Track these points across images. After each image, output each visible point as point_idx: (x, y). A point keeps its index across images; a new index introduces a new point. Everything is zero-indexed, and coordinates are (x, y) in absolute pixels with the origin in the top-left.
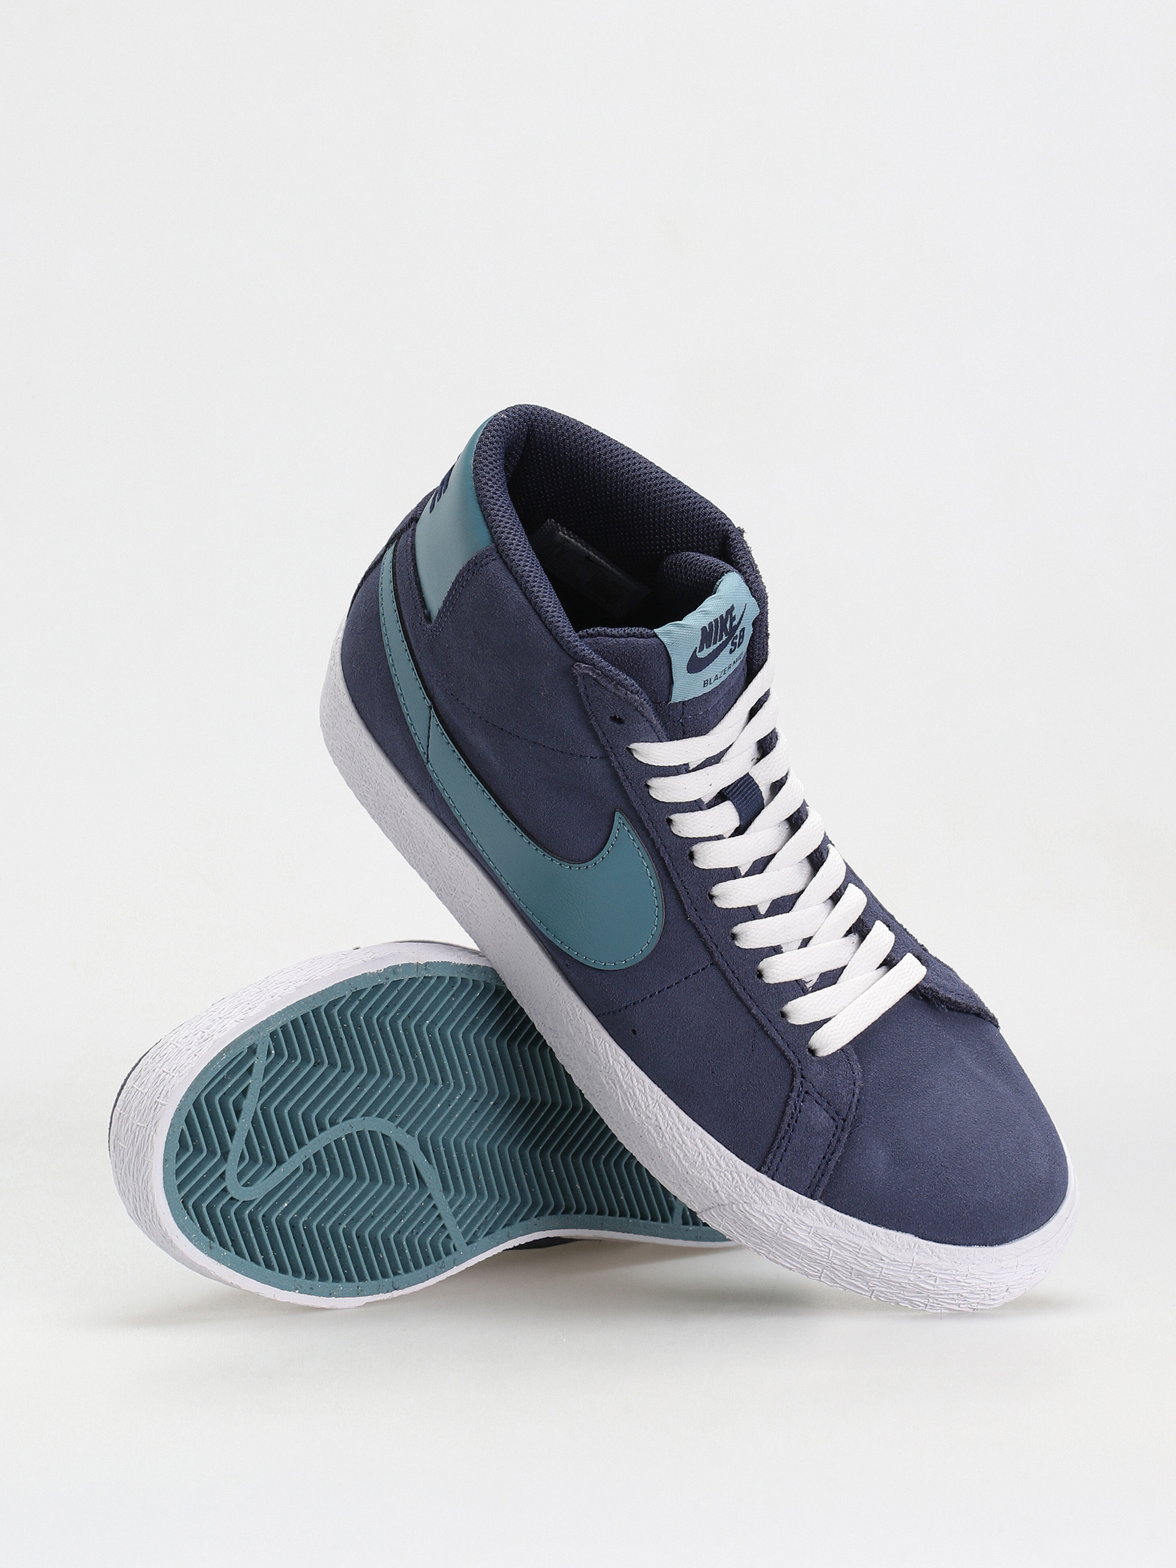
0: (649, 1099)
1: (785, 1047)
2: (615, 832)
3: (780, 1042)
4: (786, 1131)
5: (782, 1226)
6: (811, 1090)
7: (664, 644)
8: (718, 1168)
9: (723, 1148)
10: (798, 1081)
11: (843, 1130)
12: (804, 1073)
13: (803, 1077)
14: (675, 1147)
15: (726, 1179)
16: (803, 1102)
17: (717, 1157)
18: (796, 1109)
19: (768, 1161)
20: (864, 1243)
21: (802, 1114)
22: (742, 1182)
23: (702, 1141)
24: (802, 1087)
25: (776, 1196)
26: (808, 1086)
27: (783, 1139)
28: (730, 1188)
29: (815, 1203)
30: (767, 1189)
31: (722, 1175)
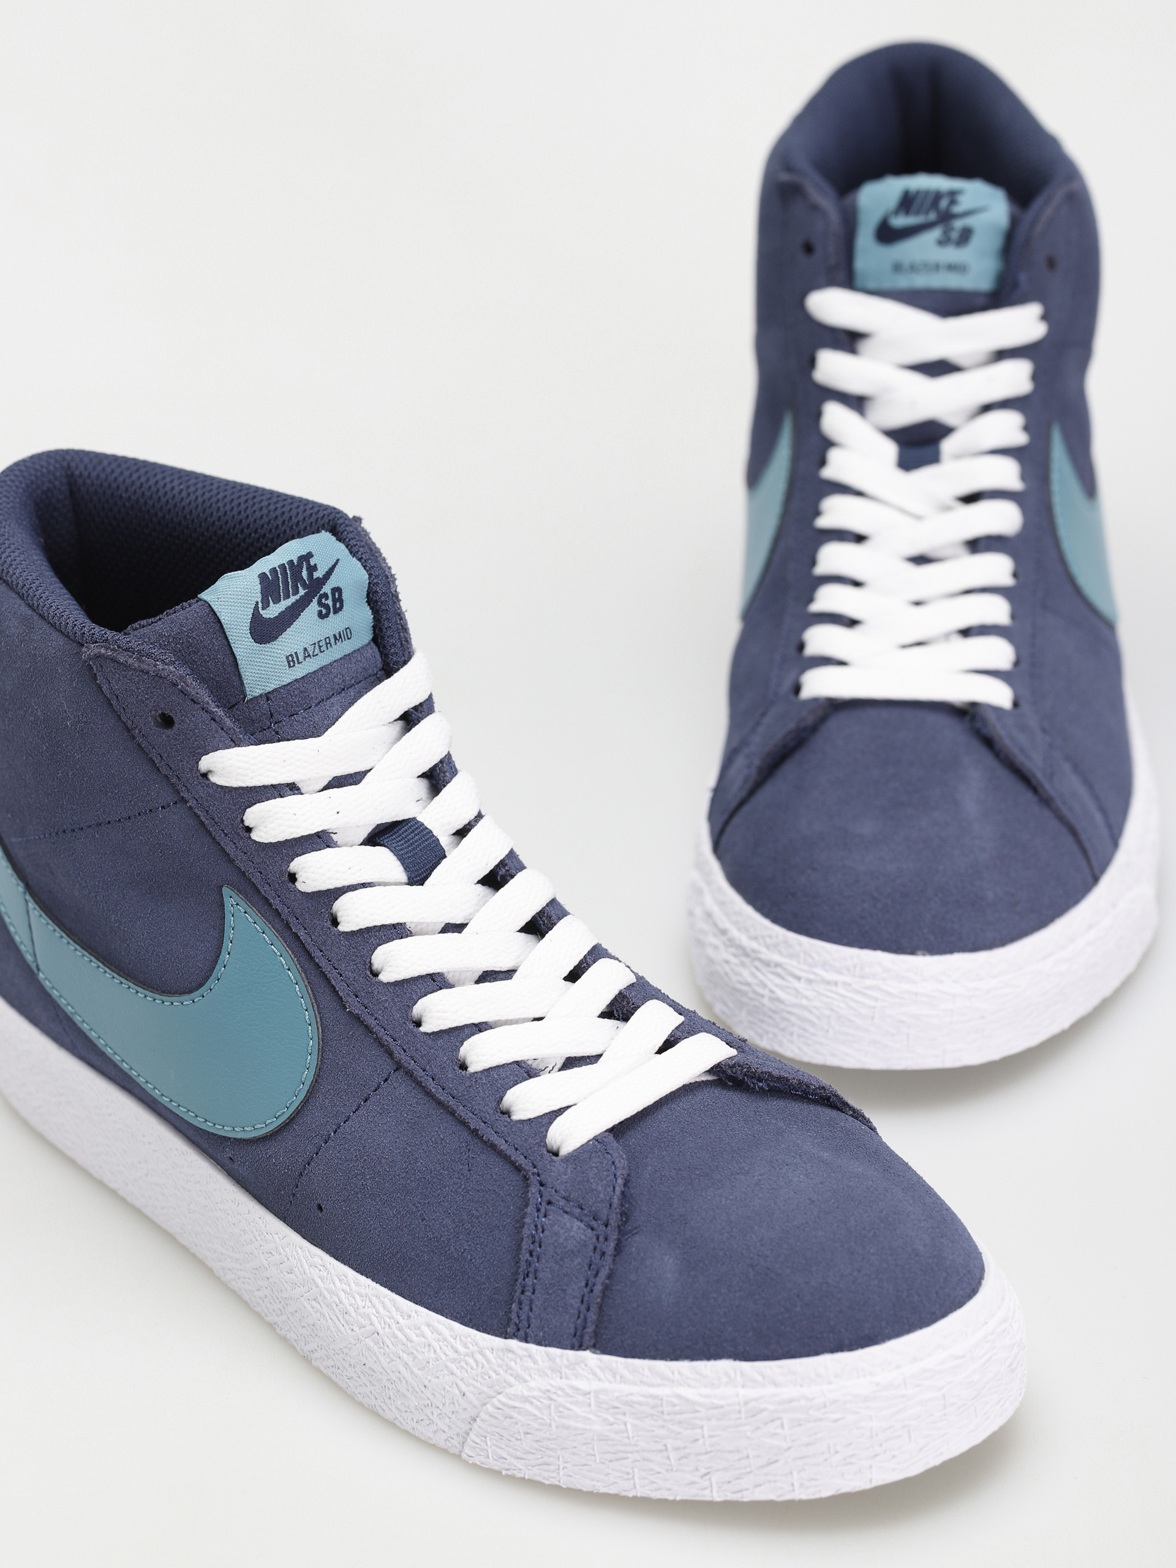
0: (357, 1297)
1: (510, 1152)
2: (229, 920)
3: (503, 1147)
4: (529, 1264)
5: (552, 1407)
6: (555, 1198)
7: (208, 603)
8: (455, 1356)
9: (456, 1326)
10: (534, 1189)
11: (606, 1239)
12: (543, 1178)
13: (542, 1185)
14: (401, 1352)
15: (469, 1369)
16: (545, 1216)
17: (452, 1340)
18: (537, 1230)
19: (513, 1316)
20: (664, 1391)
21: (547, 1233)
22: (488, 1361)
23: (429, 1326)
24: (541, 1197)
25: (534, 1363)
26: (548, 1193)
27: (528, 1276)
28: (477, 1381)
29: (587, 1355)
30: (521, 1359)
31: (463, 1364)
